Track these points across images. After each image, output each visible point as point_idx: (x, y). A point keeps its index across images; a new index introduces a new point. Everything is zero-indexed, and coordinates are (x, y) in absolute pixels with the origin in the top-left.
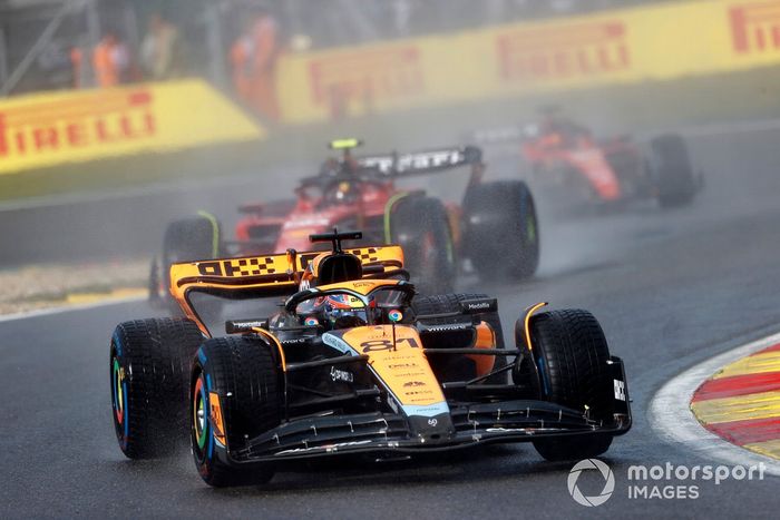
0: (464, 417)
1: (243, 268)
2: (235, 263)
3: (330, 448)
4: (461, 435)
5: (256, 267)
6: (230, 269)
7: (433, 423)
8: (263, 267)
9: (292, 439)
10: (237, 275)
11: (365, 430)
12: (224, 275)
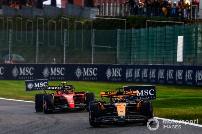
0: (127, 117)
1: (112, 93)
2: (111, 92)
3: (107, 121)
4: (126, 119)
5: (114, 93)
6: (110, 93)
7: (122, 117)
8: (115, 93)
9: (102, 119)
10: (111, 94)
11: (113, 118)
12: (109, 94)
